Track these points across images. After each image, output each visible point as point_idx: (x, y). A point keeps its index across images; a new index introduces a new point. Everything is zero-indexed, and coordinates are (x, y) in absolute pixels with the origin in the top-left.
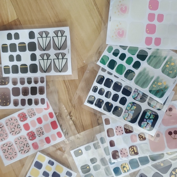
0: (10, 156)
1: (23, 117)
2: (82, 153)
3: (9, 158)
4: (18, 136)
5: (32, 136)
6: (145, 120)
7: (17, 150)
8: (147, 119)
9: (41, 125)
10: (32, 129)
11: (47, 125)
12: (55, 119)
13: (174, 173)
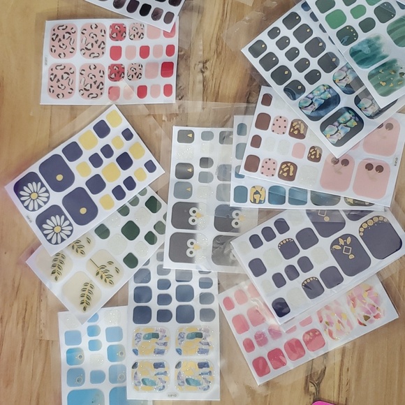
0: (58, 91)
1: (119, 33)
2: (191, 140)
3: (56, 93)
4: (92, 61)
5: (117, 73)
6: (336, 123)
7: (77, 86)
8: (340, 124)
9: (143, 61)
10: (124, 61)
11: (155, 64)
12: (174, 59)
13: (341, 242)
